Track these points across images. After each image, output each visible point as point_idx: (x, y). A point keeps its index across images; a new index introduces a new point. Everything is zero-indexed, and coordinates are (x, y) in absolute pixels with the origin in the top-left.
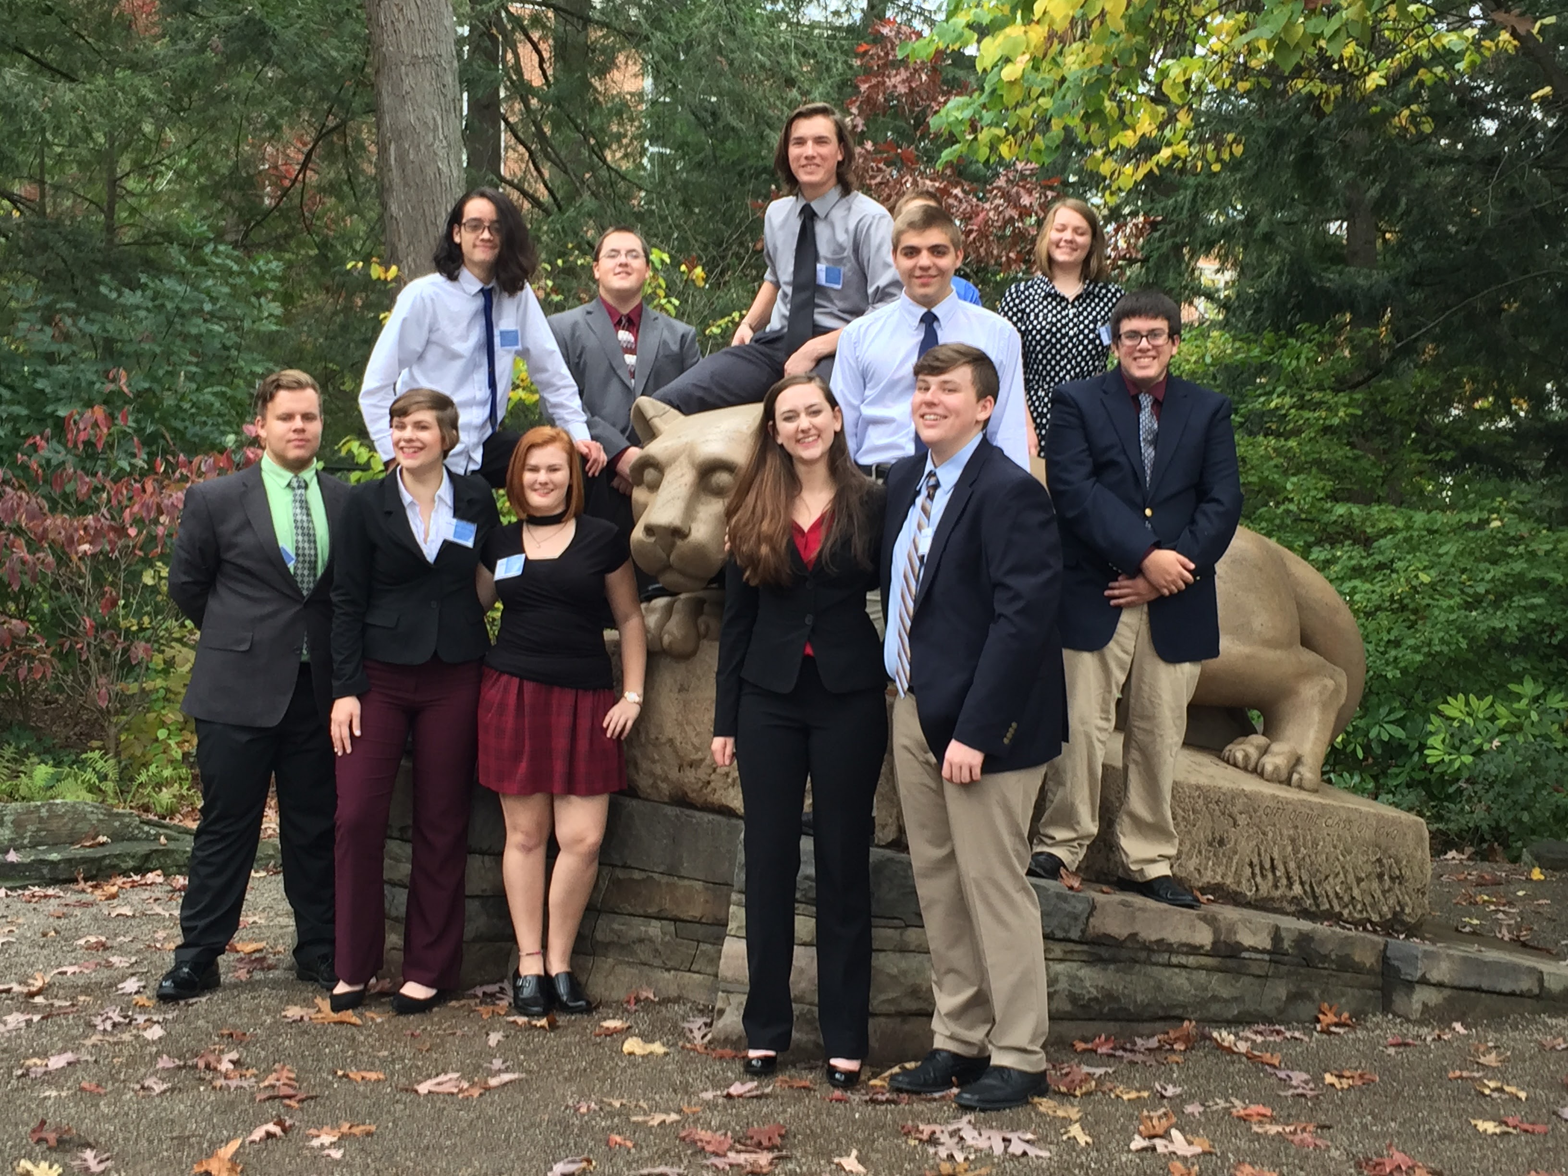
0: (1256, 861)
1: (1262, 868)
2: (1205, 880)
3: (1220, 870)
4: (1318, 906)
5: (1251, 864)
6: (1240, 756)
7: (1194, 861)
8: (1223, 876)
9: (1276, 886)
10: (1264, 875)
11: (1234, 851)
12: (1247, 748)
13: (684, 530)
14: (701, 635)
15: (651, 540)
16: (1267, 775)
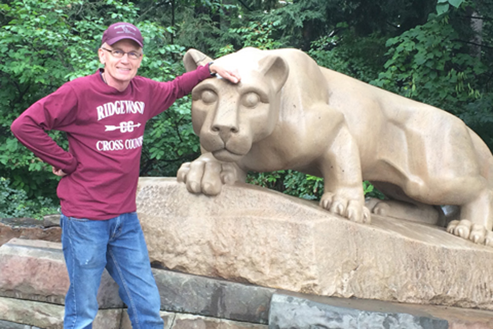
1: (481, 288)
2: (460, 297)
3: (466, 292)
5: (477, 287)
7: (456, 288)
8: (467, 295)
9: (486, 296)
10: (482, 292)
11: (471, 281)
12: (463, 227)
13: (237, 128)
14: (223, 183)
15: (216, 133)
16: (476, 241)
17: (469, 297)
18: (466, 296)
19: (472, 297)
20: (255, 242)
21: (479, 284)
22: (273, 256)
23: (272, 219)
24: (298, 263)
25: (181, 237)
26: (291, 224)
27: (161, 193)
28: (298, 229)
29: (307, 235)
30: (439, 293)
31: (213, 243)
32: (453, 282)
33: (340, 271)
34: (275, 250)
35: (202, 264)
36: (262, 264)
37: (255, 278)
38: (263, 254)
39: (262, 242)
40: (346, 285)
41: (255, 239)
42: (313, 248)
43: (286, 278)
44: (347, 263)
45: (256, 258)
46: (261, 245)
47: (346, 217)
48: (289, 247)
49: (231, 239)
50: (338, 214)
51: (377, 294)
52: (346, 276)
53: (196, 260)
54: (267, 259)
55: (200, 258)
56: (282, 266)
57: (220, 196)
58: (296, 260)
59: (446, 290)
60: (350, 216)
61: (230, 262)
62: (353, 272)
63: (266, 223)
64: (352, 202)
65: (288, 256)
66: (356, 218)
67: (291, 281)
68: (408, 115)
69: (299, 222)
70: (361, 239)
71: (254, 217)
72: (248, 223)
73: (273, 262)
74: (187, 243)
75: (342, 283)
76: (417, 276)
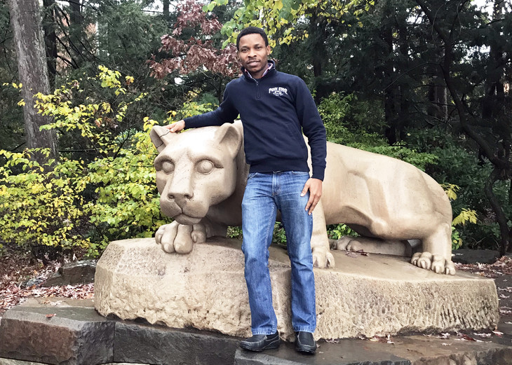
0: (443, 313)
1: (445, 314)
2: (426, 326)
3: (431, 320)
4: (465, 327)
7: (422, 318)
8: (433, 323)
9: (450, 322)
10: (446, 318)
11: (435, 310)
12: (424, 258)
13: (191, 195)
14: (193, 242)
16: (437, 271)
17: (435, 324)
19: (438, 324)
22: (241, 308)
25: (159, 295)
27: (143, 254)
30: (405, 325)
31: (187, 299)
32: (418, 313)
34: (243, 302)
35: (180, 318)
37: (226, 329)
38: (232, 307)
45: (226, 311)
49: (203, 294)
51: (345, 333)
53: (174, 315)
54: (236, 311)
55: (176, 313)
57: (192, 254)
59: (412, 321)
61: (203, 316)
73: (241, 313)
74: (164, 300)
76: (383, 312)
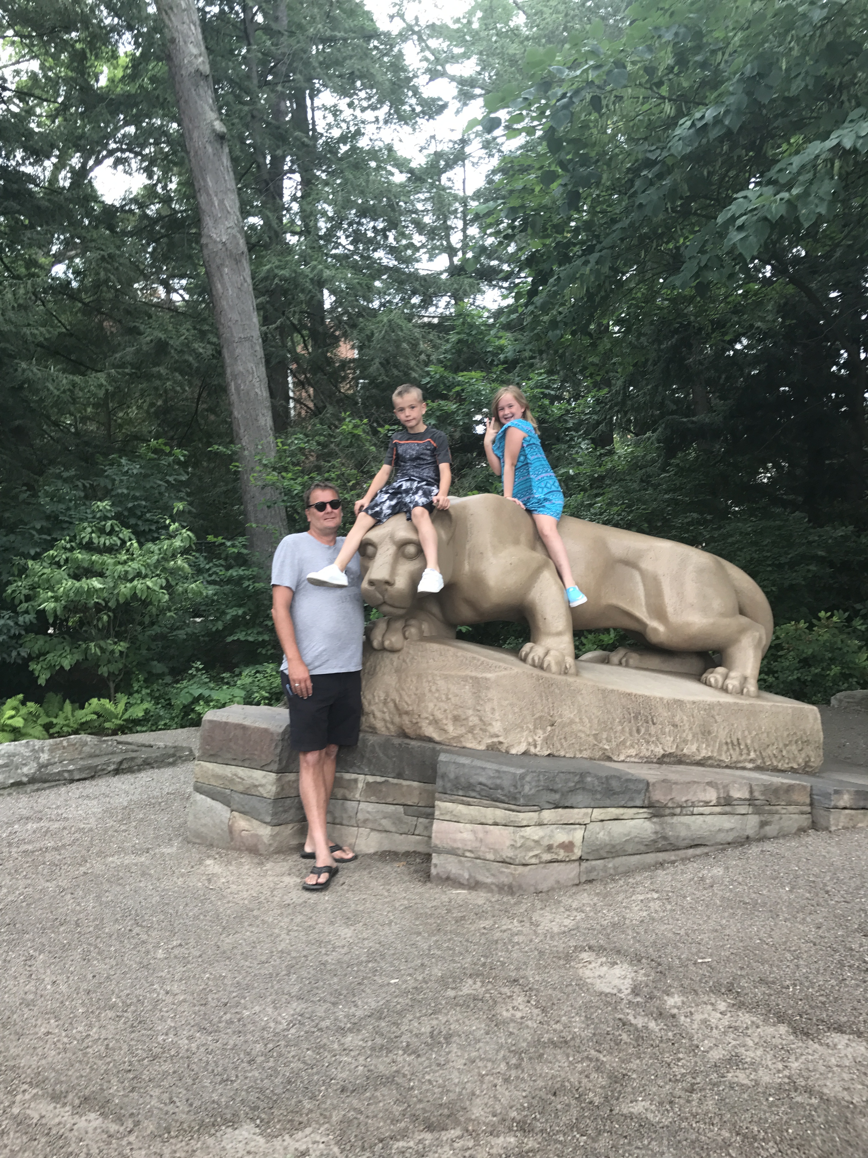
1: (733, 744)
3: (710, 749)
4: (764, 763)
5: (727, 743)
6: (712, 680)
7: (696, 745)
8: (712, 751)
9: (740, 754)
10: (734, 749)
11: (716, 736)
12: (716, 675)
13: (392, 581)
14: (406, 638)
15: (373, 588)
16: (730, 691)
17: (715, 754)
18: (710, 754)
19: (720, 755)
20: (437, 699)
21: (729, 741)
22: (455, 713)
23: (453, 673)
24: (481, 720)
26: (471, 678)
28: (478, 683)
29: (488, 688)
30: (669, 751)
31: (397, 701)
32: (690, 738)
33: (531, 727)
34: (456, 707)
35: (390, 724)
36: (445, 722)
37: (440, 736)
38: (445, 711)
39: (444, 697)
40: (539, 742)
41: (437, 695)
42: (495, 703)
43: (470, 736)
44: (540, 718)
45: (439, 715)
46: (442, 701)
47: (541, 667)
48: (470, 702)
49: (413, 697)
50: (534, 665)
51: (584, 752)
52: (540, 732)
54: (450, 716)
55: (387, 717)
56: (465, 722)
57: (403, 652)
58: (477, 715)
59: (680, 747)
60: (545, 666)
61: (414, 721)
62: (549, 728)
63: (446, 678)
64: (552, 653)
65: (470, 712)
66: (554, 668)
67: (475, 738)
68: (640, 554)
69: (479, 675)
70: (558, 692)
71: (436, 672)
72: (430, 678)
73: (456, 719)
75: (535, 740)
76: (638, 731)
